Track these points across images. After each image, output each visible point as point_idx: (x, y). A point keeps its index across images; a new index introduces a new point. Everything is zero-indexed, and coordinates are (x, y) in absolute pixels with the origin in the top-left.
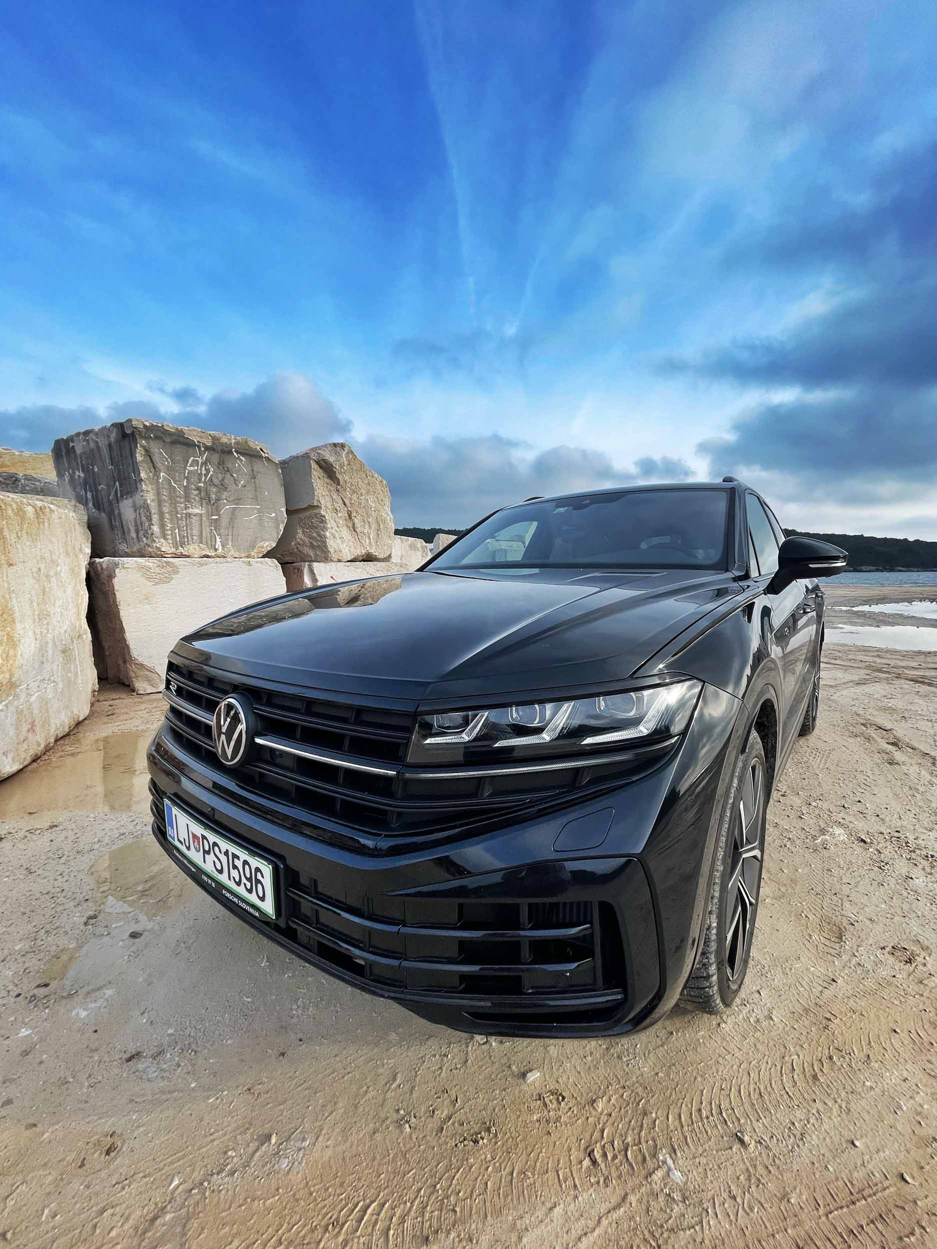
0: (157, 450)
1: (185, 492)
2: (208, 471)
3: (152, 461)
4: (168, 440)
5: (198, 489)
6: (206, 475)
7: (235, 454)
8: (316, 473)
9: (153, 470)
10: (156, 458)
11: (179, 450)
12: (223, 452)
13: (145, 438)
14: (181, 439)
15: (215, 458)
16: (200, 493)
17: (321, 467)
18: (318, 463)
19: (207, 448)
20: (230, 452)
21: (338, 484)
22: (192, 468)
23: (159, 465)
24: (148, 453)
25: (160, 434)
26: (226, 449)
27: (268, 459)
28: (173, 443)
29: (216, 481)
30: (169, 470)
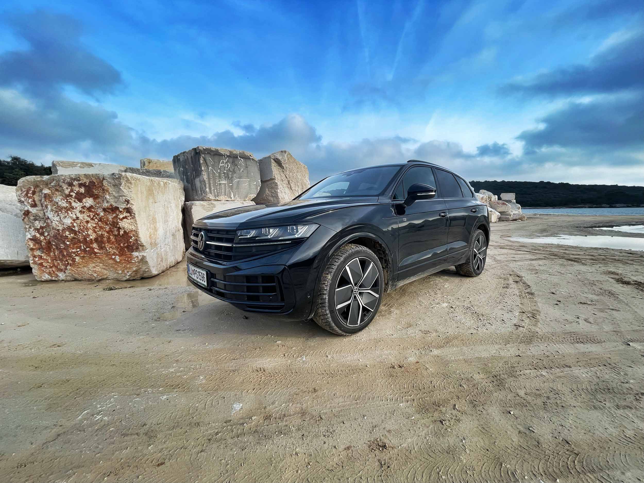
0: (209, 158)
1: (219, 175)
2: (228, 165)
3: (206, 163)
4: (212, 154)
5: (224, 173)
6: (227, 168)
7: (239, 158)
8: (273, 164)
9: (206, 166)
10: (208, 161)
11: (217, 158)
12: (234, 157)
13: (203, 154)
14: (217, 153)
15: (231, 160)
16: (225, 175)
17: (275, 161)
18: (274, 160)
19: (228, 156)
20: (237, 157)
21: (283, 168)
22: (222, 165)
23: (209, 164)
24: (205, 160)
25: (210, 152)
26: (235, 156)
27: (253, 159)
28: (214, 155)
29: (231, 170)
30: (213, 166)
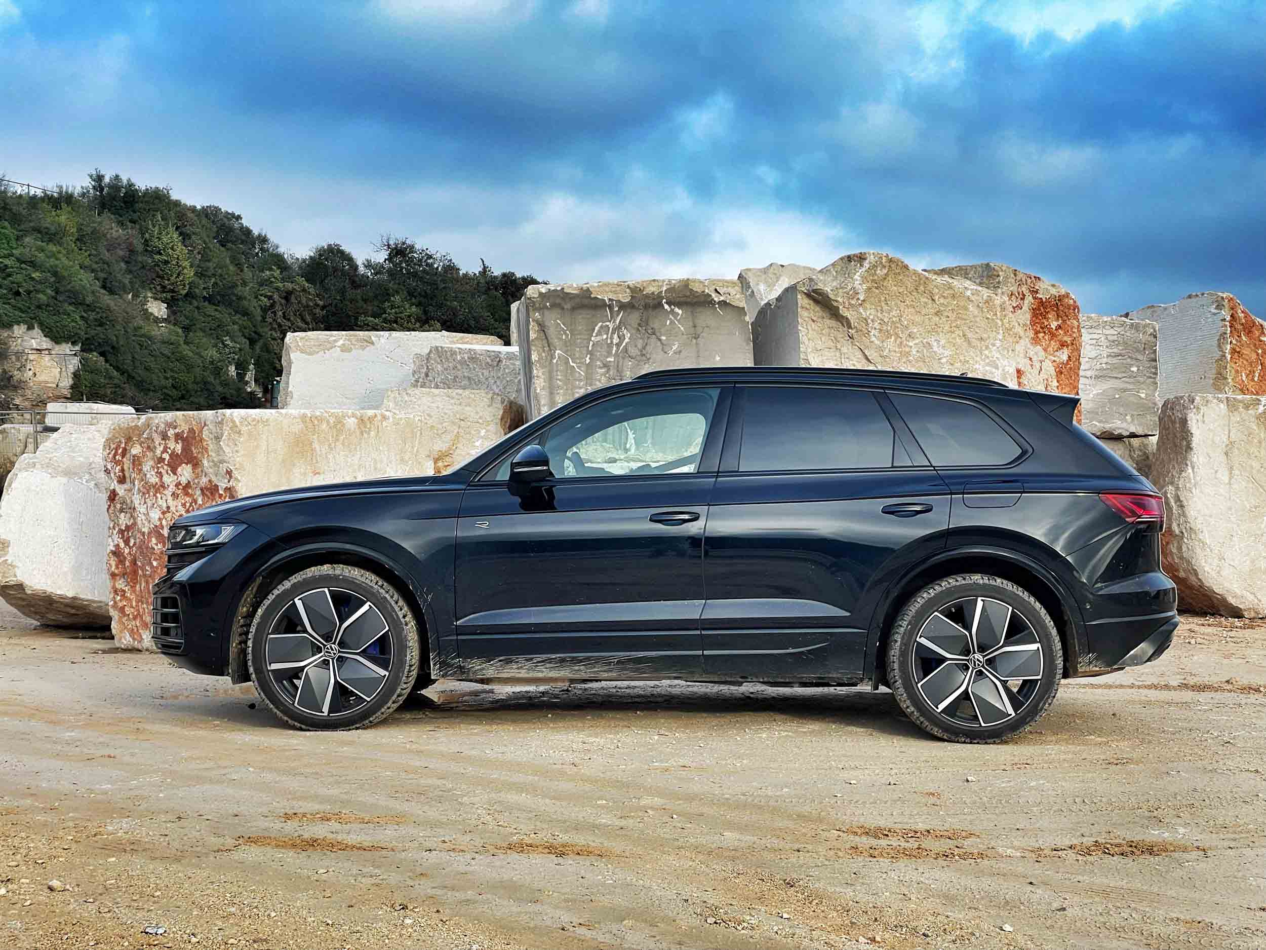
0: (554, 321)
1: (586, 373)
2: (621, 338)
3: (547, 338)
4: (568, 306)
5: (606, 365)
6: (618, 345)
7: (666, 307)
8: (806, 311)
9: (547, 349)
10: (552, 332)
11: (582, 317)
12: (646, 307)
13: (539, 310)
14: (586, 301)
15: (634, 318)
16: (608, 372)
17: (816, 301)
18: (808, 295)
19: (623, 306)
20: (660, 305)
21: (849, 326)
22: (598, 338)
23: (556, 342)
24: (542, 328)
25: (558, 301)
26: (650, 301)
27: (723, 304)
28: (573, 309)
29: (633, 351)
30: (568, 346)
